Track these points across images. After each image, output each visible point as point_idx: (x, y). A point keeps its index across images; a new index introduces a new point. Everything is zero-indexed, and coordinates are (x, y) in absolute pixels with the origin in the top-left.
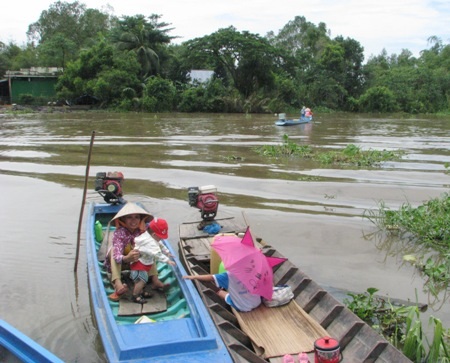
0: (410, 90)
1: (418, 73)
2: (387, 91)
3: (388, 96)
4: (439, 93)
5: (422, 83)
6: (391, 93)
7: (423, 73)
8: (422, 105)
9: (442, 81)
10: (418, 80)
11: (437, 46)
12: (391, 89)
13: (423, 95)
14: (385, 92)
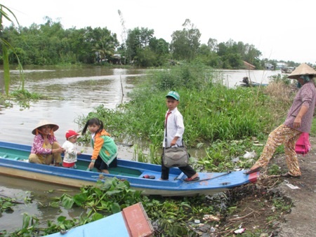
0: (37, 50)
1: (41, 39)
2: (22, 51)
3: (23, 54)
4: (55, 52)
5: (44, 46)
6: (24, 52)
7: (44, 39)
8: (45, 60)
9: (56, 45)
10: (40, 44)
11: (49, 22)
12: (24, 49)
13: (46, 54)
14: (21, 52)
